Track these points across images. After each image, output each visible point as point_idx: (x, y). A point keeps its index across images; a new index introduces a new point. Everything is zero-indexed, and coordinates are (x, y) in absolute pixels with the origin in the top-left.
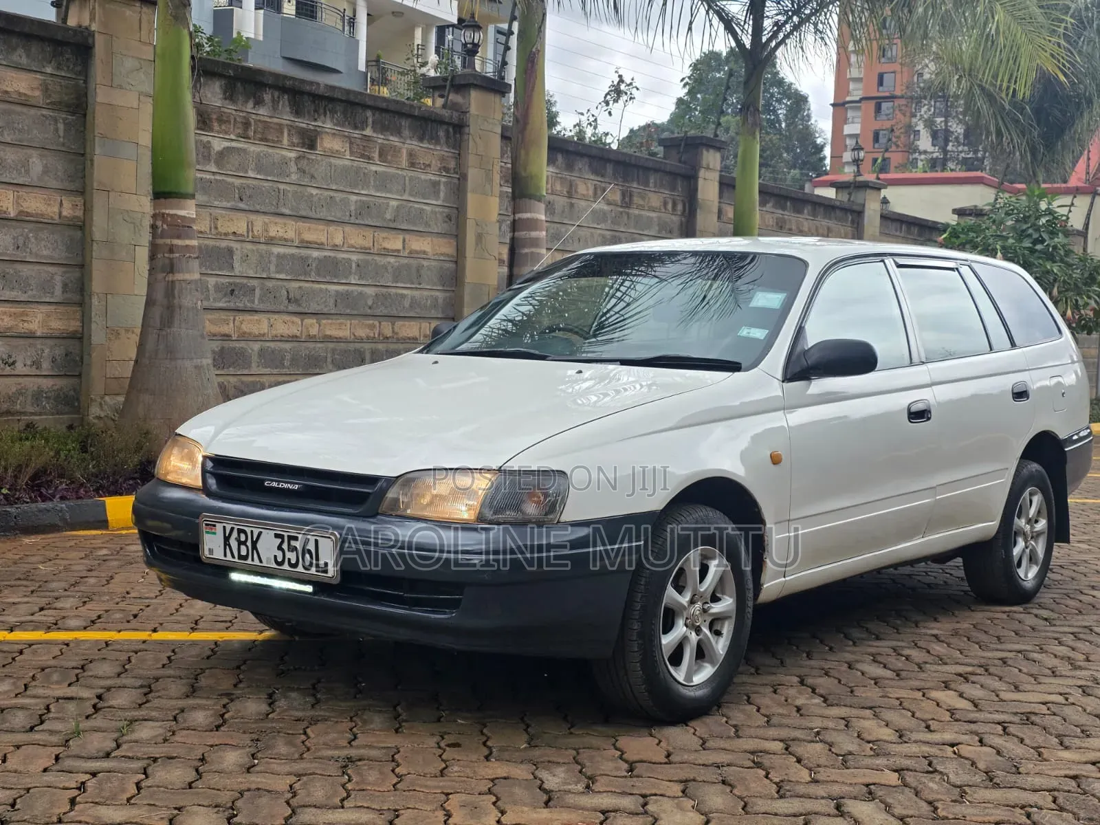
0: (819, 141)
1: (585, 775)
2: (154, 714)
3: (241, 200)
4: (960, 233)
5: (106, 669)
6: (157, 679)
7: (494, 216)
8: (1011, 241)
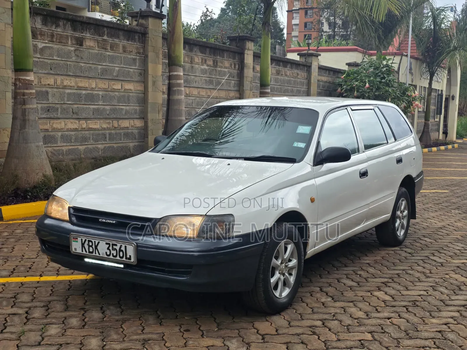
0: (281, 27)
1: (245, 342)
2: (53, 320)
3: (51, 70)
4: (351, 74)
5: (25, 298)
6: (50, 302)
7: (160, 73)
8: (372, 78)
